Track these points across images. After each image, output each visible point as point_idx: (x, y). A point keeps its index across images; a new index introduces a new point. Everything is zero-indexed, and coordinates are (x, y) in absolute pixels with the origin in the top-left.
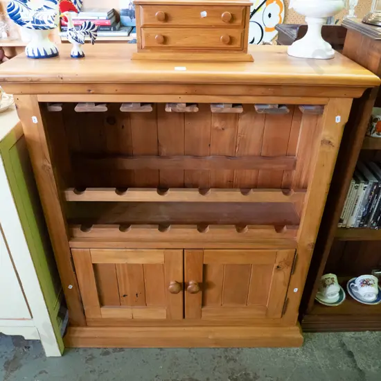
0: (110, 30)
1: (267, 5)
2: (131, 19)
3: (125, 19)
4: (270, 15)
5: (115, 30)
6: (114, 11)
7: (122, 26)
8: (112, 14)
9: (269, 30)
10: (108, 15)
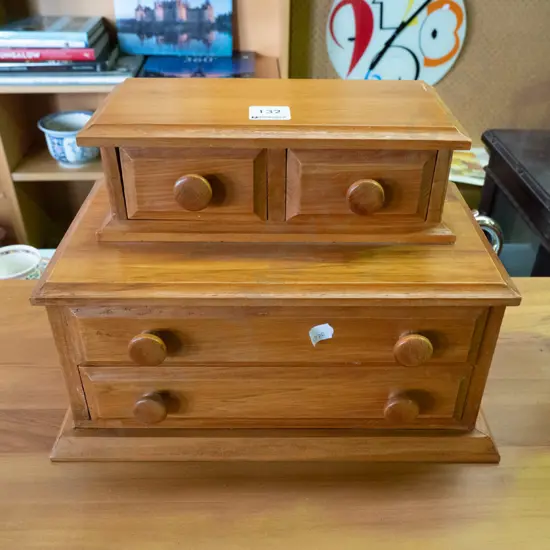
0: (94, 70)
1: (429, 12)
2: (142, 39)
3: (129, 39)
4: (434, 34)
5: (104, 69)
6: (104, 22)
7: (124, 54)
8: (102, 29)
9: (430, 63)
10: (89, 37)
